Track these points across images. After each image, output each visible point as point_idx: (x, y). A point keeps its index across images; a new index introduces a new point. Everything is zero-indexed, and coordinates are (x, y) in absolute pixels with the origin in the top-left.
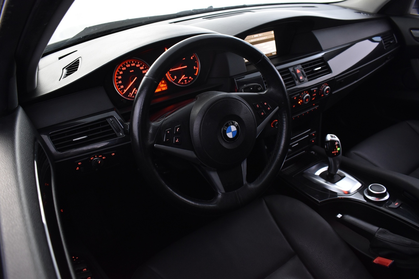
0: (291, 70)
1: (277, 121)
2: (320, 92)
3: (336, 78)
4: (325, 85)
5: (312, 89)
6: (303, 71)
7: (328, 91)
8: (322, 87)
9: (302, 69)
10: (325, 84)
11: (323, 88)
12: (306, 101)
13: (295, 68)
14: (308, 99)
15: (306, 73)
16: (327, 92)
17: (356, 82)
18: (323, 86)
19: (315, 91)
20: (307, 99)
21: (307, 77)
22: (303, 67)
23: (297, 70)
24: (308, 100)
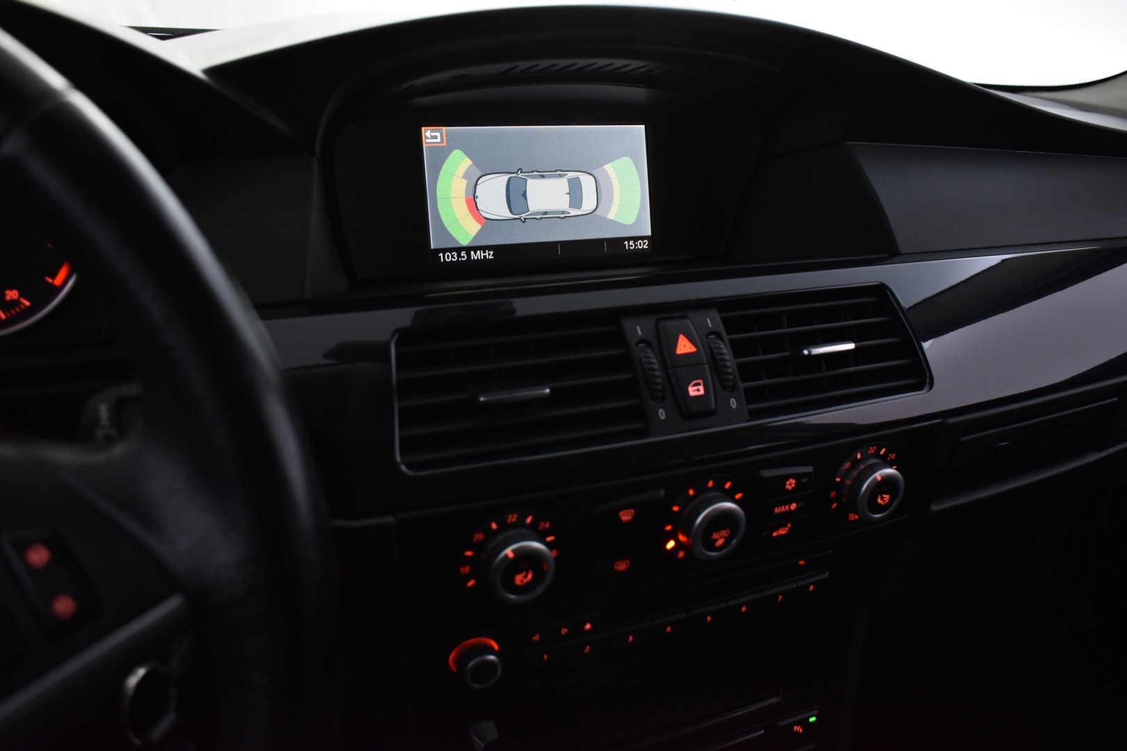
0: (638, 329)
1: (496, 647)
2: (833, 494)
3: (952, 421)
4: (876, 455)
5: (767, 473)
6: (726, 351)
7: (887, 497)
8: (847, 465)
9: (718, 335)
10: (872, 450)
11: (855, 473)
12: (710, 545)
13: (670, 324)
14: (724, 533)
15: (739, 366)
16: (884, 499)
17: (1092, 457)
18: (856, 463)
19: (791, 484)
20: (718, 530)
21: (746, 390)
22: (730, 325)
23: (681, 337)
24: (728, 541)
